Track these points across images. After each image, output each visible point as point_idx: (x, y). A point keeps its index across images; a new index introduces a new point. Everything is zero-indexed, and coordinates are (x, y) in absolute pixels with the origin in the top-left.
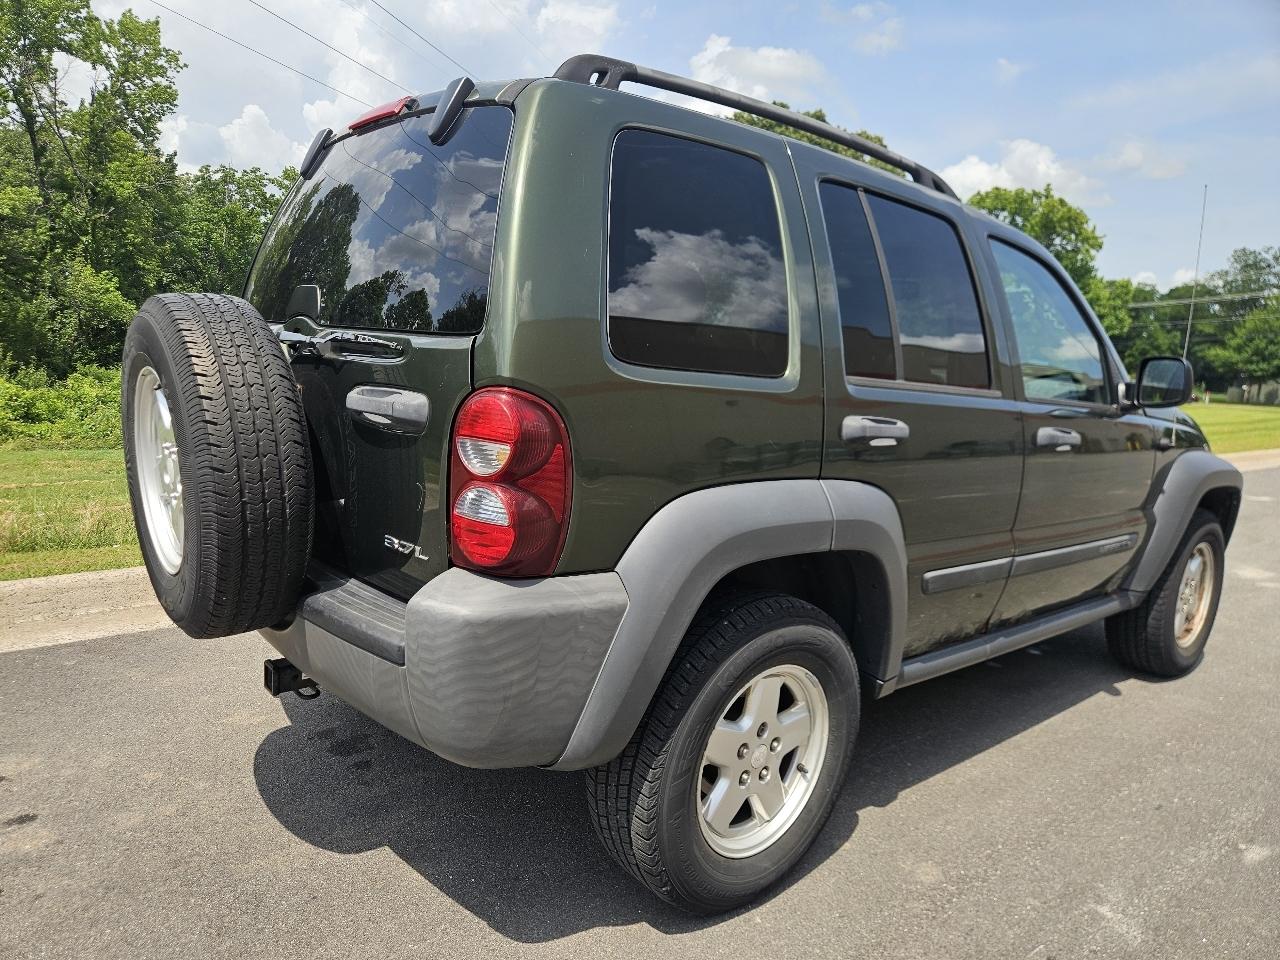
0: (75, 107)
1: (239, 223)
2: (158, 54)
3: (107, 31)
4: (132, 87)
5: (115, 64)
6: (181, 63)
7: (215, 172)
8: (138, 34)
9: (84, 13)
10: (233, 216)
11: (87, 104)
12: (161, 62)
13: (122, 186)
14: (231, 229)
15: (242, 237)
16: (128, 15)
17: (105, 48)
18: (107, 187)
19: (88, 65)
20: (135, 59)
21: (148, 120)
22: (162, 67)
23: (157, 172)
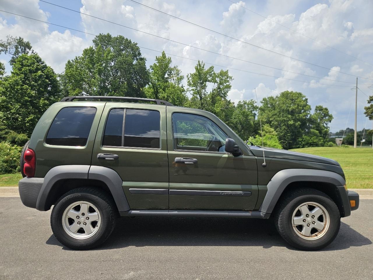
0: (209, 93)
1: (245, 114)
2: (228, 78)
3: (217, 75)
4: (222, 86)
5: (219, 82)
6: (232, 79)
7: (242, 102)
8: (224, 74)
9: (213, 73)
10: (244, 112)
11: (211, 92)
12: (228, 79)
13: (217, 109)
14: (243, 116)
15: (246, 118)
16: (222, 71)
17: (217, 79)
18: (214, 110)
19: (214, 83)
20: (223, 80)
21: (225, 93)
22: (228, 80)
23: (225, 105)
